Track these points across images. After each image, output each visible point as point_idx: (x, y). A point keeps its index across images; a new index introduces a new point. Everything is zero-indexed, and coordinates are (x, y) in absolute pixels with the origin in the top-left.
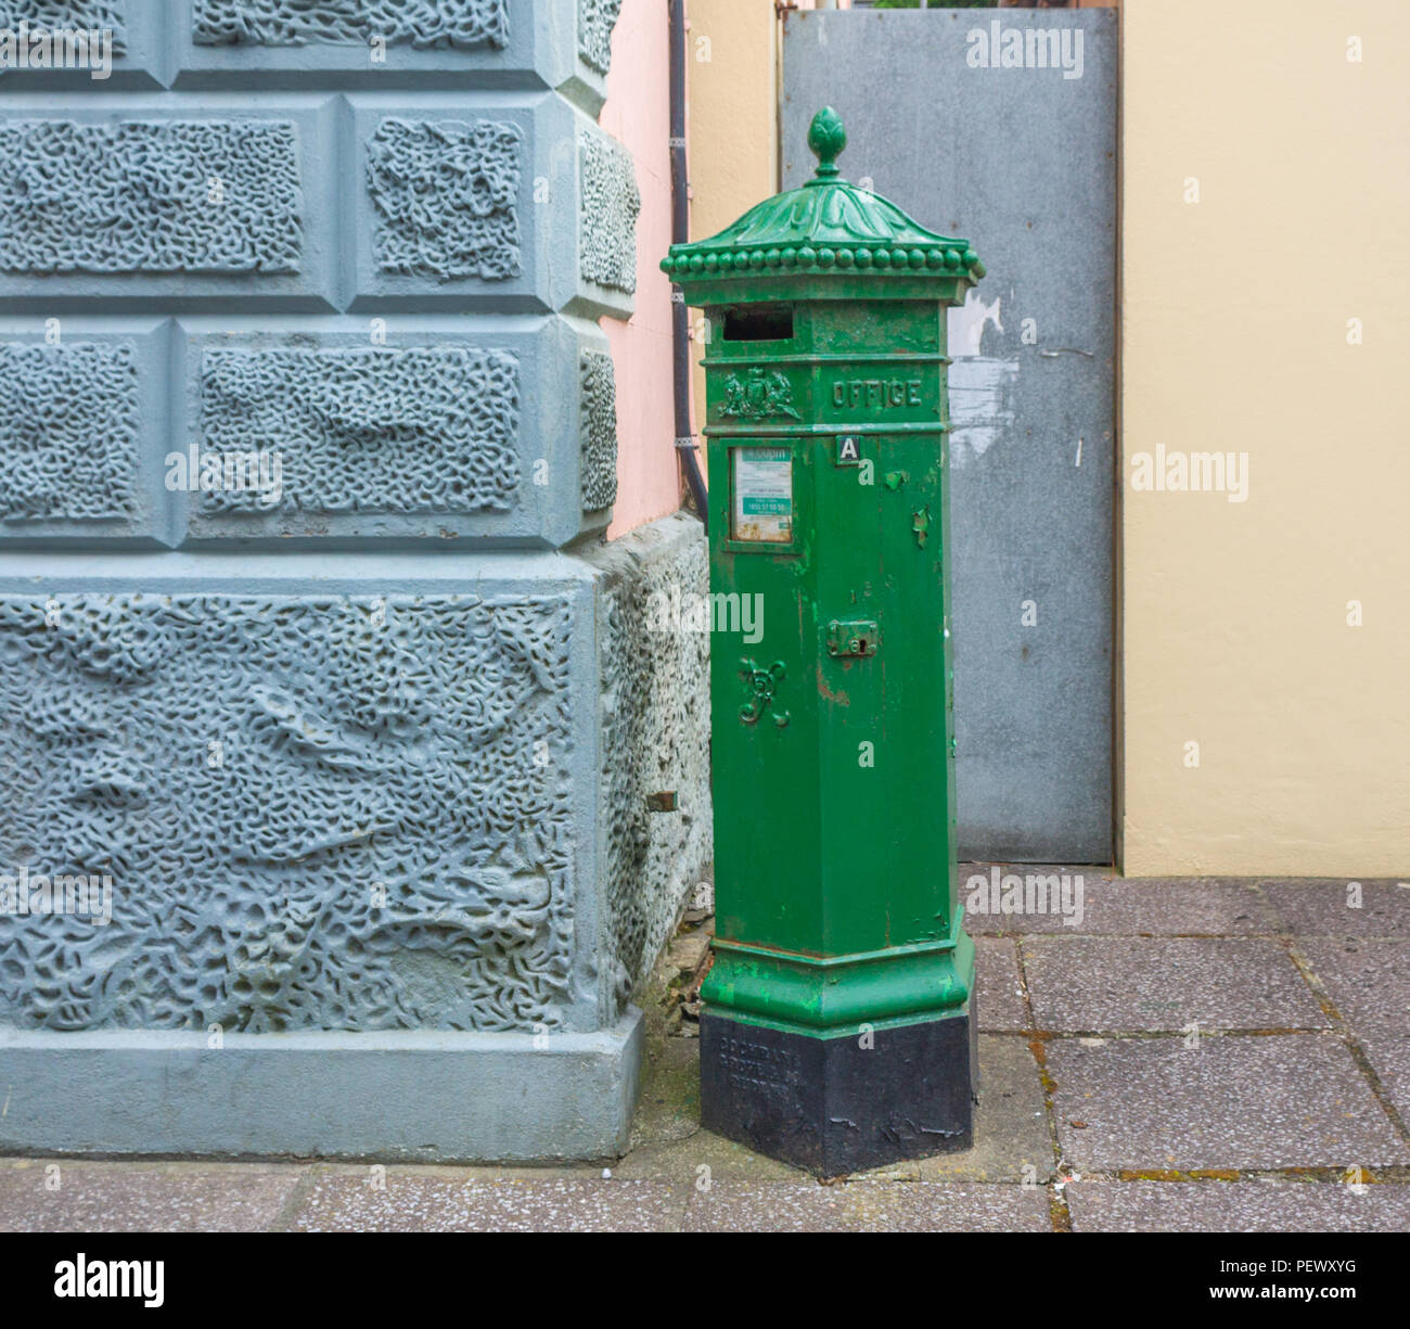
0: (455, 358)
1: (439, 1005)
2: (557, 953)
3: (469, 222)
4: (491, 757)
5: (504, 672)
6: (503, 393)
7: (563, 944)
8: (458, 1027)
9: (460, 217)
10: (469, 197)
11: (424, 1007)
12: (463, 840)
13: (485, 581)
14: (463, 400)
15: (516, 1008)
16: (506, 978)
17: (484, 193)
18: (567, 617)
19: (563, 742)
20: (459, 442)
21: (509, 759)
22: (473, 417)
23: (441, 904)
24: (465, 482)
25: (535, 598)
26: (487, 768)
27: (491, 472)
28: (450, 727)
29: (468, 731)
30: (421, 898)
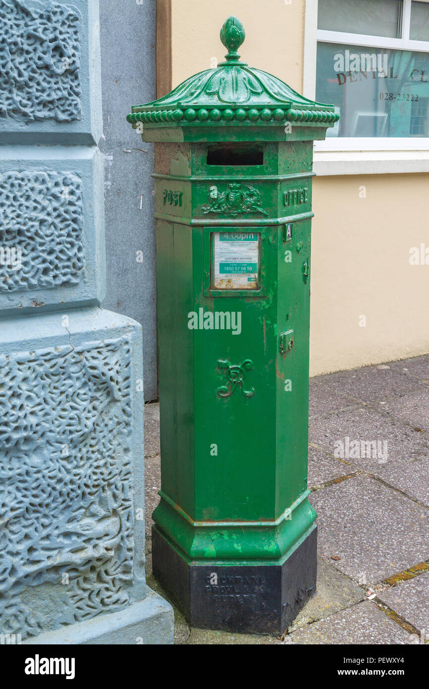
0: (41, 179)
1: (52, 614)
2: (126, 560)
3: (48, 79)
4: (84, 450)
5: (90, 394)
6: (77, 203)
7: (130, 554)
8: (66, 624)
9: (41, 74)
10: (49, 59)
11: (43, 619)
12: (68, 507)
13: (74, 335)
14: (50, 209)
15: (102, 602)
16: (95, 584)
17: (58, 57)
18: (128, 351)
19: (125, 431)
20: (48, 239)
21: (94, 449)
22: (57, 221)
23: (55, 552)
24: (52, 267)
25: (107, 341)
26: (81, 458)
27: (69, 259)
28: (58, 437)
29: (70, 437)
30: (42, 552)
